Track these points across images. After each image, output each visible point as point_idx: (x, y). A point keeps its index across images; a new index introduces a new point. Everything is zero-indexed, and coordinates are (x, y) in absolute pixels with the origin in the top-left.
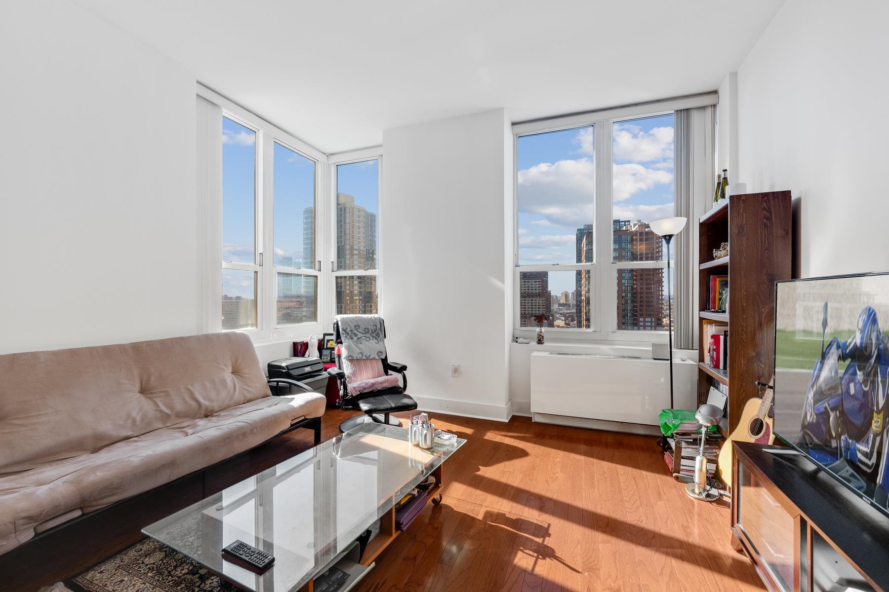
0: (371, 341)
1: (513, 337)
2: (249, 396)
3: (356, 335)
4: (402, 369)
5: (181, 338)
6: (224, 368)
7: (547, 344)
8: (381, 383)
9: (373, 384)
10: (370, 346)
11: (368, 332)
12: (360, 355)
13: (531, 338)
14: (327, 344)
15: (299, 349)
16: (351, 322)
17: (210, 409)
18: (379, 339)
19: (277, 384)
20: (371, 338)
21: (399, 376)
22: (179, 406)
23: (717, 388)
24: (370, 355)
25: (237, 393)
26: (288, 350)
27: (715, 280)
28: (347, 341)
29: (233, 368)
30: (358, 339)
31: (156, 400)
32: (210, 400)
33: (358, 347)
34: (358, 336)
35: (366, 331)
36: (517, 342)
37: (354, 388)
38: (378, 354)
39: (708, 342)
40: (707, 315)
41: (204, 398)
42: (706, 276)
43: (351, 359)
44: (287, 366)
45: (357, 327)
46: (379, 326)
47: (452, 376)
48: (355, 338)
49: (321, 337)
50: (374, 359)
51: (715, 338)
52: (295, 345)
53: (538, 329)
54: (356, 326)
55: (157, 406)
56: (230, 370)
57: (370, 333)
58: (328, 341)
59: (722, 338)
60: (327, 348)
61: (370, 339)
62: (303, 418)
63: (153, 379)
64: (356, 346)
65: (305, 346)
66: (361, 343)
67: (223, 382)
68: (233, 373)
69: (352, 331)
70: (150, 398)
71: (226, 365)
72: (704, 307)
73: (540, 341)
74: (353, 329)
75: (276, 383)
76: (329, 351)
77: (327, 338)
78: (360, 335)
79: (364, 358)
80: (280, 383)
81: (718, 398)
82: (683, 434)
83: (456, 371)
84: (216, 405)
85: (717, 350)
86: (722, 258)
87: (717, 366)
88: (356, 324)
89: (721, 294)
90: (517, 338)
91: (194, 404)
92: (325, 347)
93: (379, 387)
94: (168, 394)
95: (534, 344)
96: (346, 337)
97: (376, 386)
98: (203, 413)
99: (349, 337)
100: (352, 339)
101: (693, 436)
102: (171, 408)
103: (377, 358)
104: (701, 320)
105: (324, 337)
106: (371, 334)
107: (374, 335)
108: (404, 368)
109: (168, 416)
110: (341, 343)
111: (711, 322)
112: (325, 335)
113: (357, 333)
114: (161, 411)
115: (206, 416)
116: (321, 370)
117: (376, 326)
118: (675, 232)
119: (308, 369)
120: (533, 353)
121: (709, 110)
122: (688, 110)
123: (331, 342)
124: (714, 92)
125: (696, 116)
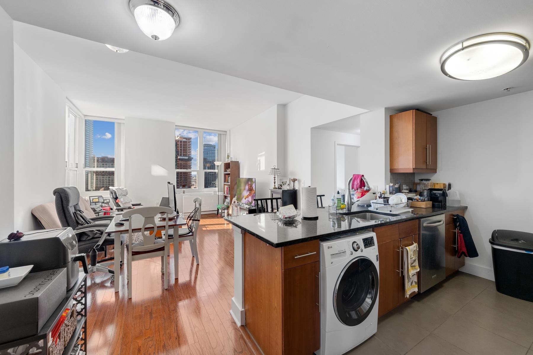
7: (186, 193)
13: (181, 192)
14: (93, 201)
27: (227, 176)
39: (226, 189)
40: (225, 183)
42: (225, 175)
51: (227, 188)
53: (183, 189)
58: (93, 199)
60: (93, 202)
72: (225, 182)
73: (184, 193)
77: (91, 198)
81: (228, 200)
82: (223, 209)
85: (227, 191)
86: (228, 171)
87: (227, 194)
89: (228, 179)
92: (92, 202)
95: (182, 194)
104: (224, 184)
110: (117, 198)
111: (226, 185)
118: (219, 165)
120: (183, 196)
121: (225, 135)
122: (221, 134)
123: (94, 200)
124: (226, 132)
125: (222, 136)
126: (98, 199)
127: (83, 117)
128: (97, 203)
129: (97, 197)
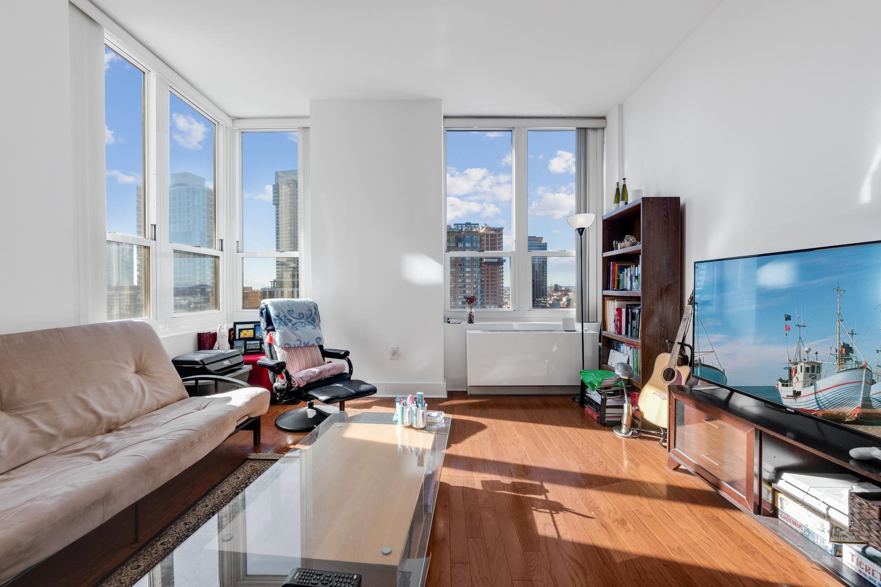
0: (307, 327)
1: (444, 318)
2: (163, 400)
3: (290, 321)
4: (344, 355)
5: (58, 330)
6: (126, 366)
7: (476, 323)
8: (329, 370)
9: (321, 373)
10: (306, 332)
11: (303, 317)
12: (298, 343)
13: (462, 319)
14: (239, 334)
15: (205, 341)
16: (283, 306)
17: (115, 420)
18: (315, 324)
19: (197, 382)
20: (307, 323)
21: (344, 362)
22: (68, 422)
23: (617, 350)
24: (308, 342)
25: (147, 396)
26: (192, 342)
27: (614, 265)
28: (281, 327)
29: (136, 366)
30: (293, 325)
31: (29, 417)
32: (114, 410)
33: (295, 334)
34: (293, 322)
35: (301, 316)
36: (449, 322)
37: (301, 378)
38: (316, 340)
39: (611, 313)
40: (606, 293)
41: (103, 407)
42: (607, 261)
43: (287, 347)
44: (202, 361)
45: (291, 312)
46: (314, 311)
47: (391, 359)
48: (290, 325)
49: (232, 326)
50: (313, 345)
51: (619, 310)
52: (200, 336)
53: (468, 310)
54: (289, 311)
55: (33, 425)
56: (133, 368)
57: (305, 318)
58: (240, 330)
59: (624, 311)
60: (240, 339)
61: (305, 324)
62: (247, 417)
63: (19, 388)
64: (292, 332)
65: (213, 337)
66: (297, 329)
67: (127, 384)
68: (136, 372)
69: (285, 316)
70: (19, 416)
71: (127, 363)
72: (606, 287)
73: (471, 321)
74: (287, 314)
75: (194, 382)
76: (243, 342)
77: (238, 327)
78: (294, 321)
79: (302, 345)
80: (200, 381)
82: (606, 388)
83: (395, 353)
84: (121, 415)
85: (620, 320)
86: (624, 247)
87: (620, 333)
88: (289, 309)
89: (618, 276)
90: (448, 319)
91: (91, 417)
92: (237, 337)
93: (327, 375)
94: (47, 407)
95: (465, 323)
96: (279, 323)
97: (324, 374)
98: (105, 427)
99: (282, 323)
100: (286, 325)
101: (613, 389)
102: (57, 426)
103: (316, 344)
104: (604, 297)
105: (235, 326)
106: (307, 319)
107: (310, 320)
108: (347, 353)
109: (52, 437)
110: (273, 330)
111: (613, 298)
112: (235, 324)
113: (292, 319)
114: (41, 432)
115: (109, 431)
116: (241, 363)
117: (311, 311)
118: (586, 225)
119: (227, 363)
120: (468, 332)
121: (600, 132)
122: (585, 129)
123: (244, 332)
124: (604, 118)
125: (591, 134)
126: (252, 330)
127: (229, 122)
128: (248, 342)
129: (252, 326)
